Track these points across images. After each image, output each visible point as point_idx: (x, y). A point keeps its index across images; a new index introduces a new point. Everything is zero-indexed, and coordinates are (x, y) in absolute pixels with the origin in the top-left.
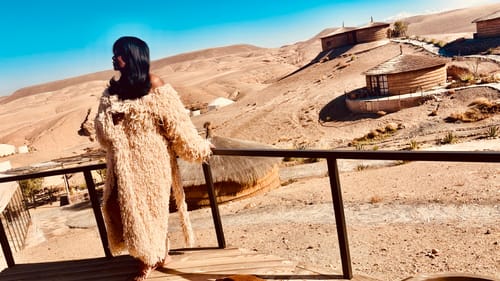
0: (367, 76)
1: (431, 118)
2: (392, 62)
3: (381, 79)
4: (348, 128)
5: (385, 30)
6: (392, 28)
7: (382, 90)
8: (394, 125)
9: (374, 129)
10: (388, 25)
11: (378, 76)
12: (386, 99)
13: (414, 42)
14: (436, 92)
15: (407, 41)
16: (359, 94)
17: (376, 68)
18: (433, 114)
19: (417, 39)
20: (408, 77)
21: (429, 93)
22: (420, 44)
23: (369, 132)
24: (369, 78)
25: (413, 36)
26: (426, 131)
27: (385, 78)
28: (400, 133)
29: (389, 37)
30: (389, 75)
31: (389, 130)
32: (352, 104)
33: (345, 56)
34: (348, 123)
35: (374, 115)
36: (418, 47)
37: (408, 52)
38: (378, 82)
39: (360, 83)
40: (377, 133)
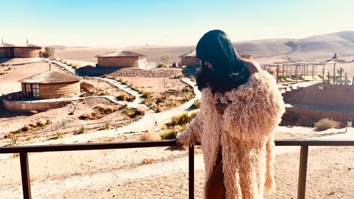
0: (22, 83)
1: (70, 116)
2: (44, 75)
3: (34, 86)
4: (4, 123)
5: (37, 51)
6: (43, 50)
7: (35, 95)
8: (43, 121)
9: (27, 124)
10: (40, 48)
11: (31, 84)
12: (38, 101)
13: (59, 63)
14: (73, 99)
15: (54, 61)
16: (14, 97)
17: (30, 78)
18: (71, 114)
19: (61, 61)
20: (54, 86)
21: (69, 99)
22: (63, 65)
23: (23, 126)
24: (24, 85)
25: (58, 59)
26: (67, 125)
27: (37, 86)
28: (48, 127)
29: (40, 57)
30: (40, 84)
31: (39, 124)
32: (8, 104)
33: (3, 66)
34: (5, 119)
35: (28, 113)
36: (61, 67)
37: (55, 69)
38: (32, 88)
39: (17, 88)
40: (30, 127)
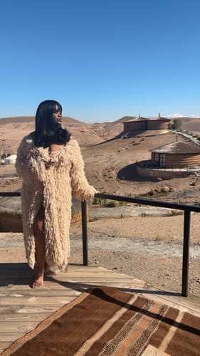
0: (152, 153)
1: (191, 186)
2: (171, 145)
3: (161, 156)
4: (136, 186)
5: (167, 123)
6: (172, 123)
7: (161, 164)
8: (167, 188)
9: (153, 189)
10: (169, 120)
11: (160, 154)
12: (163, 170)
13: (185, 135)
14: (196, 170)
15: (180, 133)
16: (145, 164)
17: (159, 148)
18: (193, 185)
19: (187, 133)
20: (179, 157)
21: (193, 170)
22: (189, 137)
23: (149, 191)
24: (154, 154)
25: (185, 131)
26: (188, 195)
27: (164, 156)
28: (170, 195)
29: (169, 129)
30: (167, 154)
31: (163, 191)
32: (140, 170)
33: (138, 137)
34: (136, 182)
35: (154, 180)
36: (187, 138)
37: (181, 141)
38: (160, 158)
39: (147, 156)
40: (155, 192)
